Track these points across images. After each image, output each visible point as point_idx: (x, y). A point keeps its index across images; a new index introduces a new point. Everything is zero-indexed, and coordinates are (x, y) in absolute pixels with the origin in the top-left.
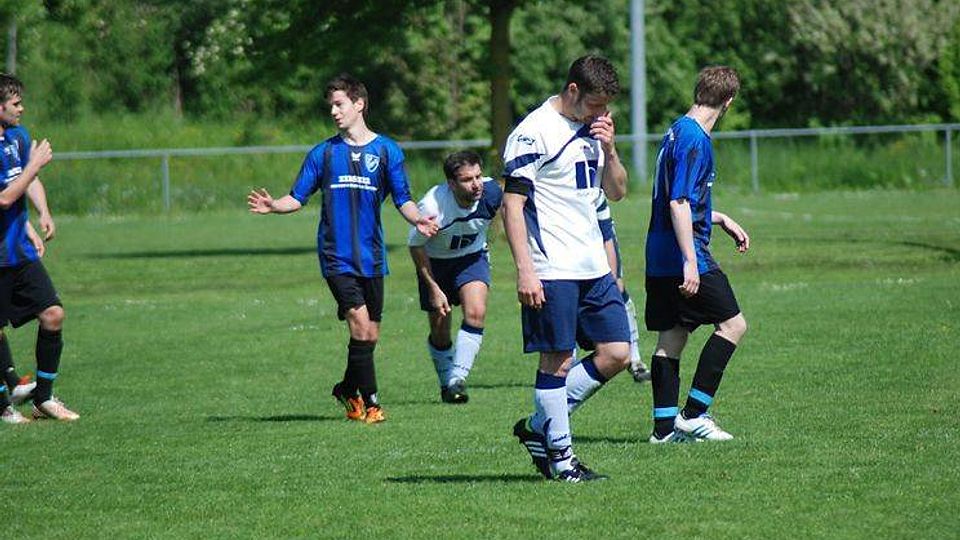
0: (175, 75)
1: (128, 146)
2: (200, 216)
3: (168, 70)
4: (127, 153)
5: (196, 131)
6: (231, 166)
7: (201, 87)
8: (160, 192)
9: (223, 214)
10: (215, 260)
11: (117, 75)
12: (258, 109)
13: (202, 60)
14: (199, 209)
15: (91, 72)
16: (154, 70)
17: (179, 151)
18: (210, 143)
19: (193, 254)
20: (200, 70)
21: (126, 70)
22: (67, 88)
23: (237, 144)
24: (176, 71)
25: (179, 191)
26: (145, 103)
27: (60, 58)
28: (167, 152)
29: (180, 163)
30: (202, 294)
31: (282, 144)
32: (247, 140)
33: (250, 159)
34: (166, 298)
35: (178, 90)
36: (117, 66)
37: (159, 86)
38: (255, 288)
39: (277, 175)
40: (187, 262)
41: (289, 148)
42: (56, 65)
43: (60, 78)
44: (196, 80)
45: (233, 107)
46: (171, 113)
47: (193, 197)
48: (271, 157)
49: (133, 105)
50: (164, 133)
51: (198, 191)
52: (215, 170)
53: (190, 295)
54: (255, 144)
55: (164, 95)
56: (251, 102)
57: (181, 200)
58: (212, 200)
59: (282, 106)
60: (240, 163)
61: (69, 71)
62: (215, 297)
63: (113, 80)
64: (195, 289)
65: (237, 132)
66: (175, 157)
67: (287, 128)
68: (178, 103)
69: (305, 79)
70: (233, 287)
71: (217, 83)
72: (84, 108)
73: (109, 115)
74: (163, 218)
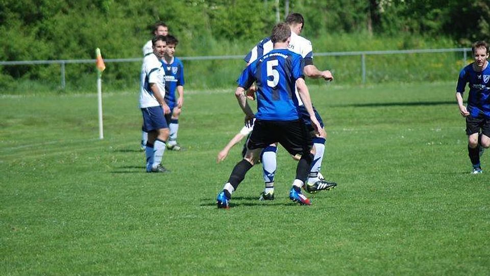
0: (369, 14)
1: (345, 50)
2: (381, 85)
3: (366, 11)
4: (343, 53)
5: (380, 42)
6: (397, 59)
7: (382, 19)
8: (361, 74)
9: (392, 85)
10: (389, 108)
11: (340, 14)
12: (411, 30)
13: (383, 6)
14: (380, 82)
15: (326, 12)
16: (358, 11)
17: (371, 52)
18: (386, 48)
19: (377, 105)
20: (382, 10)
21: (344, 11)
22: (315, 20)
23: (400, 49)
24: (369, 11)
25: (370, 73)
26: (353, 28)
27: (311, 5)
28: (364, 53)
29: (370, 58)
30: (382, 126)
31: (423, 48)
32: (405, 46)
33: (407, 56)
34: (364, 127)
35: (370, 21)
36: (339, 9)
37: (361, 19)
38: (409, 122)
39: (420, 64)
40: (374, 109)
41: (427, 50)
42: (309, 9)
43: (311, 15)
44: (379, 16)
45: (399, 29)
46: (368, 32)
47: (377, 76)
48: (418, 55)
49: (347, 29)
50: (363, 43)
51: (379, 73)
52: (389, 62)
53: (376, 126)
54: (409, 49)
55: (364, 24)
56: (407, 27)
57: (371, 77)
58: (387, 77)
59: (424, 29)
60: (402, 58)
61: (315, 12)
62: (389, 127)
63: (337, 16)
64: (378, 123)
65: (400, 42)
66: (368, 55)
67: (427, 40)
68: (370, 28)
69: (436, 15)
70: (398, 122)
71: (391, 16)
72: (323, 31)
73: (335, 34)
74: (362, 87)
